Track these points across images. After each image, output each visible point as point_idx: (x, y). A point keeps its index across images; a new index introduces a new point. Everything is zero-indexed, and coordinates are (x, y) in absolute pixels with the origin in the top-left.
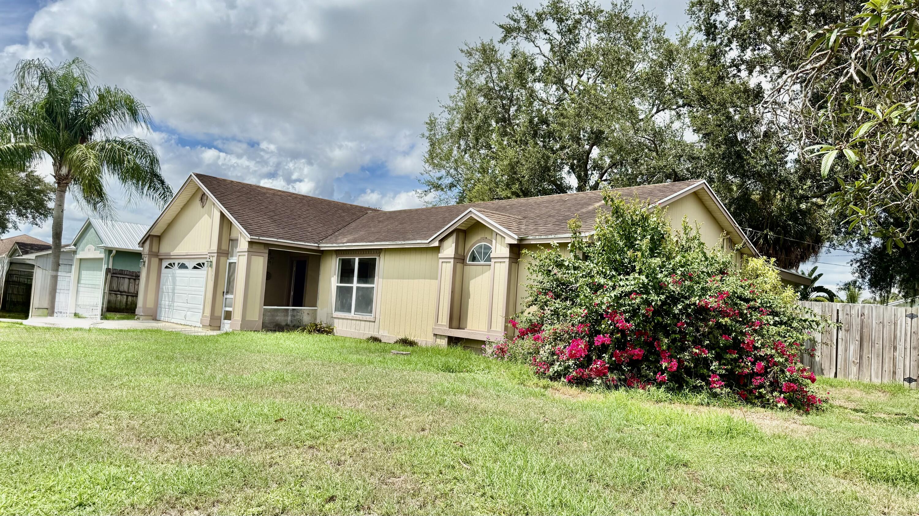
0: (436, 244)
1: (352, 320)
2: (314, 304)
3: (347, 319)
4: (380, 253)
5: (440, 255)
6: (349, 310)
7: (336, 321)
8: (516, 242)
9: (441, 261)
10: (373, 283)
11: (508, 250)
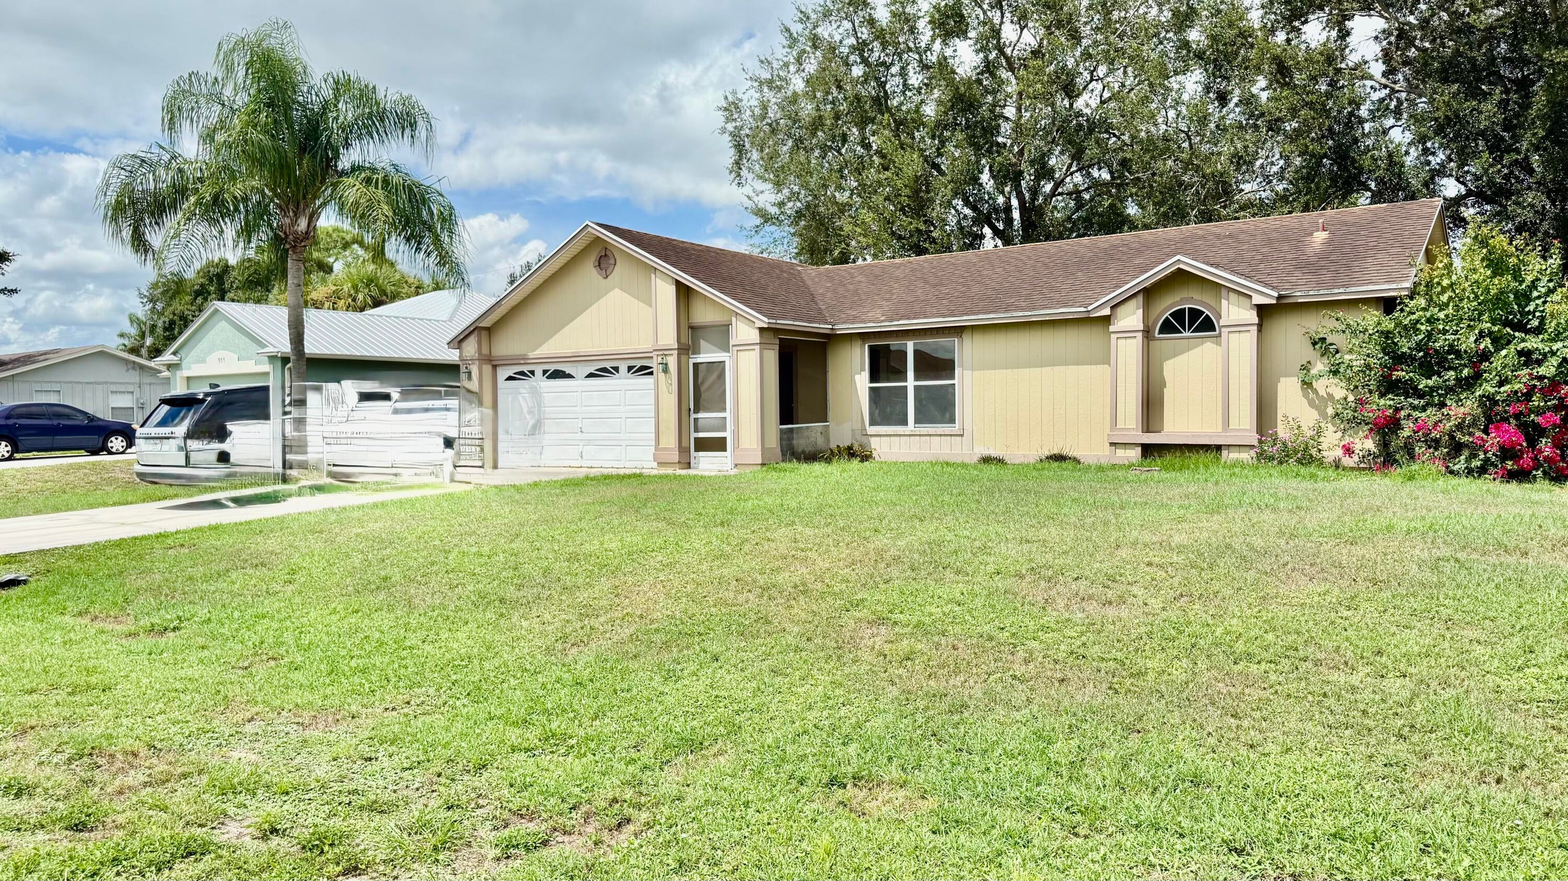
0: (1106, 312)
1: (910, 435)
2: (822, 416)
3: (900, 435)
4: (962, 333)
5: (1112, 328)
6: (904, 422)
7: (873, 440)
8: (1274, 302)
9: (1113, 336)
10: (953, 377)
11: (1255, 313)
